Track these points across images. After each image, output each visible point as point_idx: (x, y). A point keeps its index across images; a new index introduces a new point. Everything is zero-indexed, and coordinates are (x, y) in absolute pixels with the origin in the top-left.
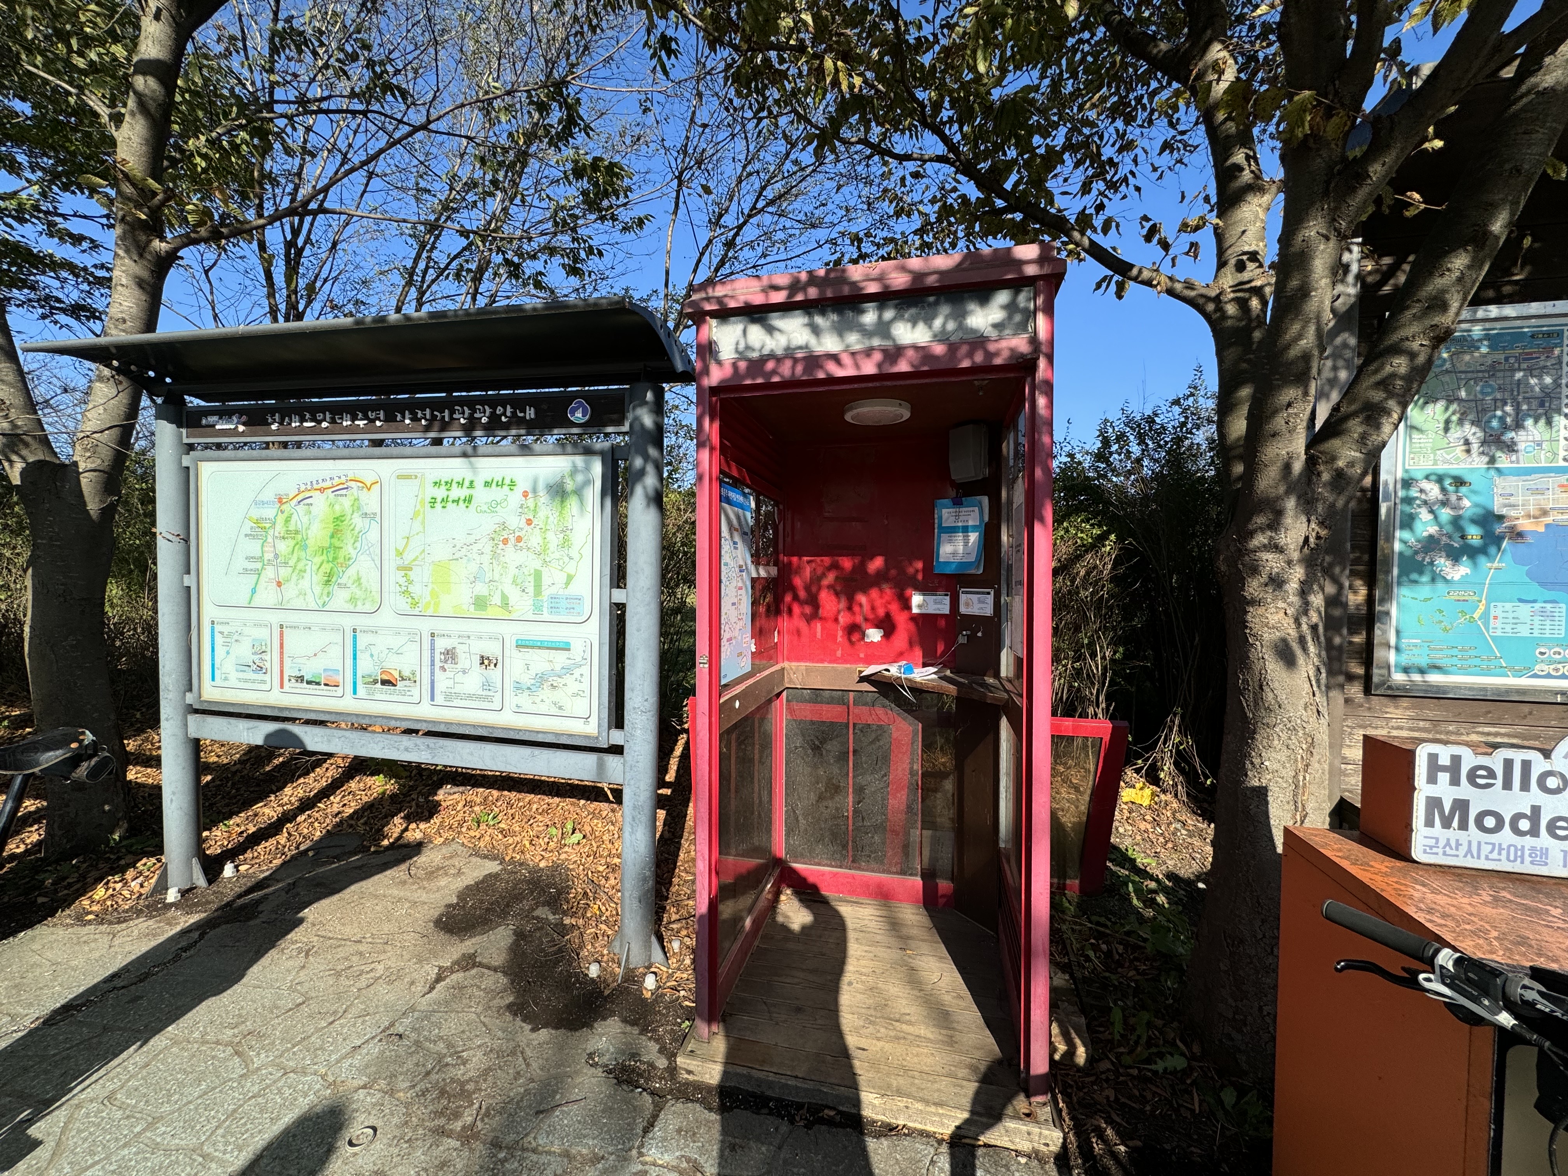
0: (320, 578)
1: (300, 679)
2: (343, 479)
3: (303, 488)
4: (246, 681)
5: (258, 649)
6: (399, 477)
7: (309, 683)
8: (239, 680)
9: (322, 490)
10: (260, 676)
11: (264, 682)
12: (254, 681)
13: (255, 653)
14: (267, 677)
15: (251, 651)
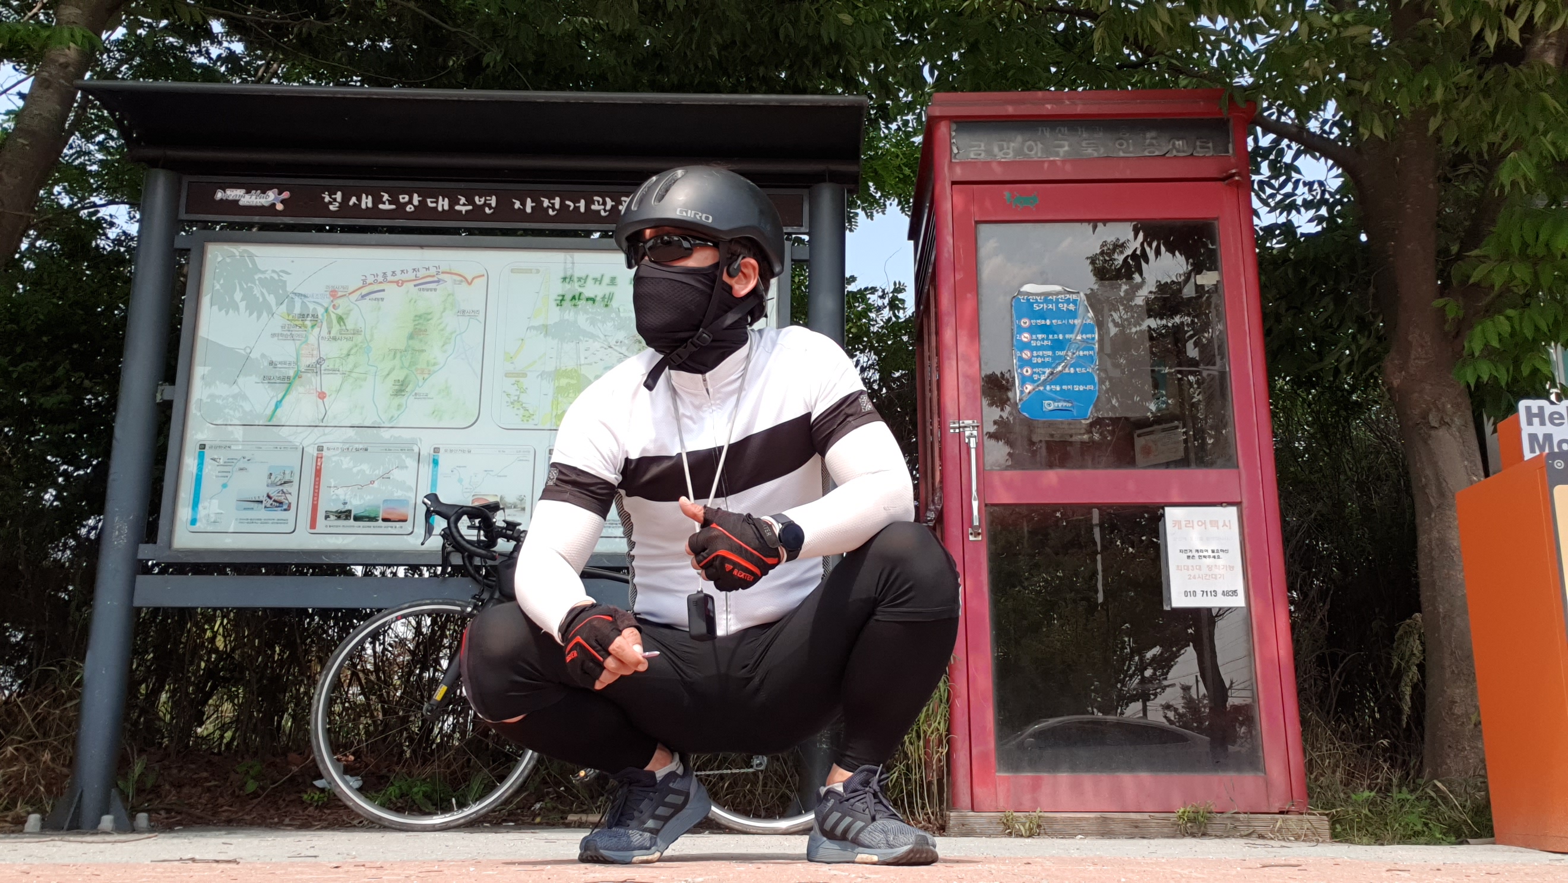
0: (389, 385)
1: (344, 515)
2: (433, 271)
3: (370, 279)
4: (252, 521)
5: (277, 478)
6: (512, 271)
7: (357, 518)
8: (241, 521)
9: (399, 283)
10: (279, 514)
11: (285, 521)
12: (266, 522)
13: (274, 484)
14: (290, 515)
15: (265, 480)
